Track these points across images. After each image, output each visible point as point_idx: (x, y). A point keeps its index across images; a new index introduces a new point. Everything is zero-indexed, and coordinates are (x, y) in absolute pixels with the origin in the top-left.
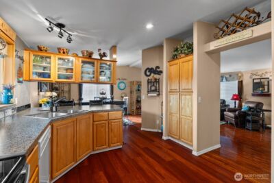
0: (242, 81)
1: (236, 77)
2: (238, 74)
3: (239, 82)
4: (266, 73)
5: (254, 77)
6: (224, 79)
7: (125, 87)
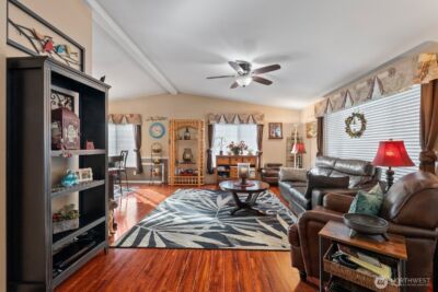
1: (408, 72)
2: (414, 59)
7: (164, 133)
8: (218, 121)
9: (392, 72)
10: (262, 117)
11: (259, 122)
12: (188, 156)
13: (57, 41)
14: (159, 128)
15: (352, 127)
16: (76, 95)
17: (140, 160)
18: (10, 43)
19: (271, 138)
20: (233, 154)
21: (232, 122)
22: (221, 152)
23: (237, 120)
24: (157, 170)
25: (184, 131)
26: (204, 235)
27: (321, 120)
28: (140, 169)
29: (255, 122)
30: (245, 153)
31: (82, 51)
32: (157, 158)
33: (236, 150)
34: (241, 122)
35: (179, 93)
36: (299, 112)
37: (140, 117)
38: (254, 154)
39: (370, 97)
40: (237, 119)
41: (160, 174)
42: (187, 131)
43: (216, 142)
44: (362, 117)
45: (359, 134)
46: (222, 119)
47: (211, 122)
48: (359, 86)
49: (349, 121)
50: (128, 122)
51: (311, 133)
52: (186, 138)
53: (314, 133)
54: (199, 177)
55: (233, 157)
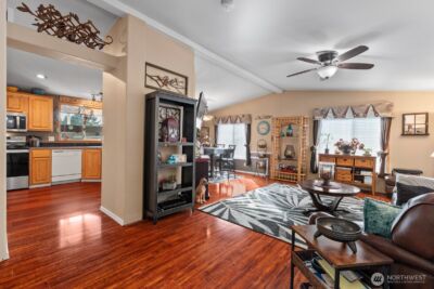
7: (269, 130)
8: (325, 116)
10: (389, 108)
11: (382, 115)
12: (289, 153)
13: (171, 77)
14: (265, 126)
16: (182, 108)
17: (249, 154)
18: (147, 86)
19: (405, 134)
20: (341, 153)
21: (343, 116)
22: (327, 151)
23: (349, 113)
24: (261, 164)
25: (286, 128)
26: (263, 222)
28: (249, 162)
29: (376, 114)
30: (360, 153)
31: (186, 78)
32: (262, 153)
33: (346, 148)
34: (356, 115)
35: (284, 91)
37: (250, 117)
38: (374, 154)
40: (349, 111)
41: (264, 167)
42: (290, 128)
43: (322, 138)
46: (330, 114)
47: (317, 118)
50: (241, 122)
52: (288, 135)
54: (299, 174)
55: (341, 157)
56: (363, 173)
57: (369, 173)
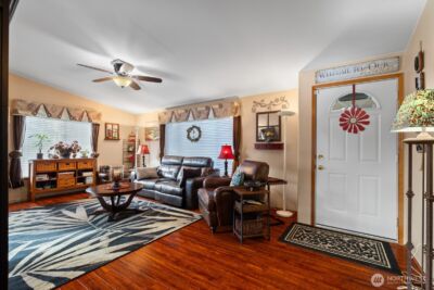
0: (239, 117)
1: (229, 109)
2: (233, 103)
3: (235, 118)
4: (277, 100)
5: (259, 109)
6: (211, 112)
8: (35, 112)
9: (221, 106)
10: (99, 116)
11: (95, 121)
15: (192, 135)
19: (107, 139)
20: (60, 157)
21: (59, 117)
27: (163, 127)
29: (90, 120)
30: (79, 156)
33: (66, 152)
34: (72, 118)
36: (136, 117)
38: (89, 156)
39: (207, 118)
44: (199, 129)
45: (197, 140)
46: (42, 111)
47: (21, 113)
48: (199, 109)
49: (189, 130)
51: (151, 136)
53: (155, 136)
55: (61, 161)
56: (85, 174)
57: (90, 173)
